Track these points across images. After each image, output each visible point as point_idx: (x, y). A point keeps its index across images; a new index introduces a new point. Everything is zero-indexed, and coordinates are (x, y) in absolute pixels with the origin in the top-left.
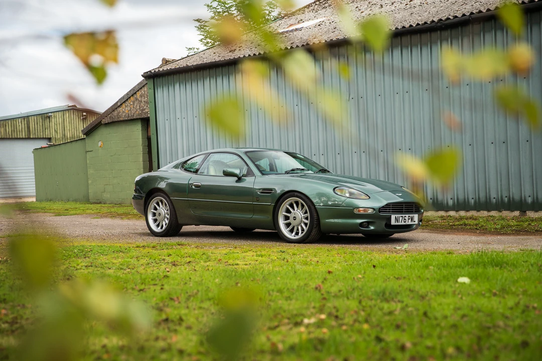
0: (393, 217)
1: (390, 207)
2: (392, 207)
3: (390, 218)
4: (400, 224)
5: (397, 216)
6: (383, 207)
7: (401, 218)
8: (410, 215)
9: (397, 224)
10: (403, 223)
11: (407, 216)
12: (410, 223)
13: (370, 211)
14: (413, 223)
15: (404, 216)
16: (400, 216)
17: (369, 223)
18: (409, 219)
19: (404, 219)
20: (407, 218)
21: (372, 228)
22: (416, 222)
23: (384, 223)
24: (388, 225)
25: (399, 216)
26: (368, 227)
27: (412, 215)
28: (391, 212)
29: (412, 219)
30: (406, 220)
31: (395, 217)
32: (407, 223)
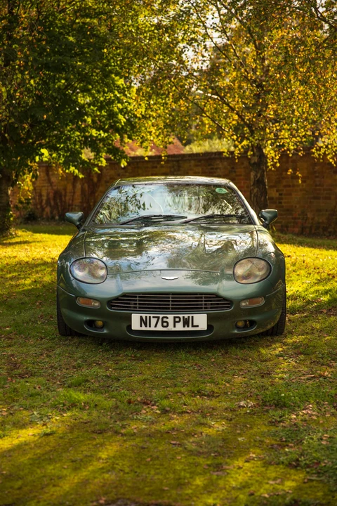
0: (136, 317)
1: (136, 300)
2: (140, 300)
3: (129, 319)
4: (152, 328)
5: (144, 316)
6: (117, 298)
7: (154, 321)
8: (181, 316)
9: (144, 328)
10: (160, 328)
11: (171, 316)
12: (180, 327)
13: (96, 304)
14: (190, 329)
15: (161, 316)
16: (152, 315)
17: (104, 323)
18: (175, 322)
19: (163, 322)
20: (170, 320)
21: (105, 331)
22: (203, 326)
23: (125, 325)
24: (131, 329)
25: (148, 315)
26: (102, 328)
27: (186, 316)
28: (136, 307)
29: (186, 323)
30: (167, 323)
31: (141, 317)
32: (171, 328)
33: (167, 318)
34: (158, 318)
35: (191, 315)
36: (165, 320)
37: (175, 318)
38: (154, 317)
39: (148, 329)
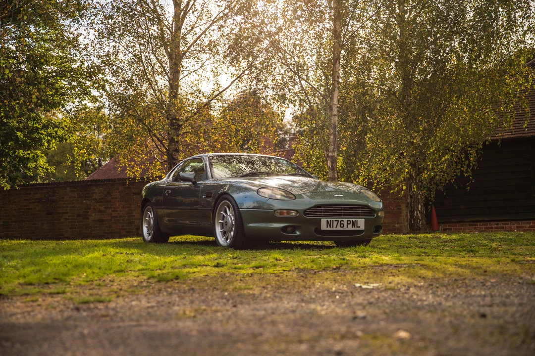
0: (324, 221)
1: (321, 210)
2: (324, 210)
3: (319, 222)
4: (334, 229)
5: (329, 220)
6: (310, 209)
7: (335, 223)
8: (351, 220)
9: (329, 229)
10: (339, 228)
11: (345, 220)
12: (350, 228)
13: (294, 214)
14: (356, 229)
15: (340, 220)
16: (334, 219)
17: (295, 228)
18: (348, 224)
19: (341, 224)
20: (345, 223)
21: (298, 233)
22: (362, 227)
23: (313, 228)
24: (318, 230)
25: (332, 219)
26: (293, 232)
27: (354, 220)
28: (321, 215)
29: (354, 225)
30: (343, 224)
31: (327, 221)
32: (345, 228)
33: (343, 221)
34: (338, 221)
35: (356, 219)
36: (342, 222)
37: (348, 221)
38: (335, 221)
39: (332, 229)
